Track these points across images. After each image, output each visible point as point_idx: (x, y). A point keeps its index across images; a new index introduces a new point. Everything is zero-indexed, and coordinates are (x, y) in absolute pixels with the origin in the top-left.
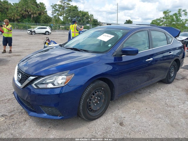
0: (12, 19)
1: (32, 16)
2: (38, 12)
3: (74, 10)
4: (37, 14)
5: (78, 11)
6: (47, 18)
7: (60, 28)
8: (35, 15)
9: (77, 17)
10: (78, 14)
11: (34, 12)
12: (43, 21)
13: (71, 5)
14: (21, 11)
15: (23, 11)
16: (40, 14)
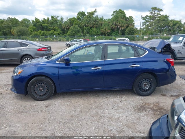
0: (104, 32)
1: (120, 29)
2: (126, 25)
3: (164, 20)
4: (125, 27)
5: (168, 20)
6: (131, 30)
7: (143, 39)
8: (123, 28)
9: (167, 27)
10: (168, 24)
11: (122, 26)
12: (128, 33)
13: (161, 15)
14: (111, 26)
15: (113, 25)
16: (127, 27)
